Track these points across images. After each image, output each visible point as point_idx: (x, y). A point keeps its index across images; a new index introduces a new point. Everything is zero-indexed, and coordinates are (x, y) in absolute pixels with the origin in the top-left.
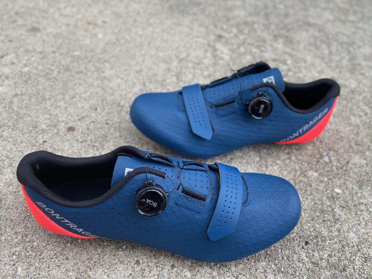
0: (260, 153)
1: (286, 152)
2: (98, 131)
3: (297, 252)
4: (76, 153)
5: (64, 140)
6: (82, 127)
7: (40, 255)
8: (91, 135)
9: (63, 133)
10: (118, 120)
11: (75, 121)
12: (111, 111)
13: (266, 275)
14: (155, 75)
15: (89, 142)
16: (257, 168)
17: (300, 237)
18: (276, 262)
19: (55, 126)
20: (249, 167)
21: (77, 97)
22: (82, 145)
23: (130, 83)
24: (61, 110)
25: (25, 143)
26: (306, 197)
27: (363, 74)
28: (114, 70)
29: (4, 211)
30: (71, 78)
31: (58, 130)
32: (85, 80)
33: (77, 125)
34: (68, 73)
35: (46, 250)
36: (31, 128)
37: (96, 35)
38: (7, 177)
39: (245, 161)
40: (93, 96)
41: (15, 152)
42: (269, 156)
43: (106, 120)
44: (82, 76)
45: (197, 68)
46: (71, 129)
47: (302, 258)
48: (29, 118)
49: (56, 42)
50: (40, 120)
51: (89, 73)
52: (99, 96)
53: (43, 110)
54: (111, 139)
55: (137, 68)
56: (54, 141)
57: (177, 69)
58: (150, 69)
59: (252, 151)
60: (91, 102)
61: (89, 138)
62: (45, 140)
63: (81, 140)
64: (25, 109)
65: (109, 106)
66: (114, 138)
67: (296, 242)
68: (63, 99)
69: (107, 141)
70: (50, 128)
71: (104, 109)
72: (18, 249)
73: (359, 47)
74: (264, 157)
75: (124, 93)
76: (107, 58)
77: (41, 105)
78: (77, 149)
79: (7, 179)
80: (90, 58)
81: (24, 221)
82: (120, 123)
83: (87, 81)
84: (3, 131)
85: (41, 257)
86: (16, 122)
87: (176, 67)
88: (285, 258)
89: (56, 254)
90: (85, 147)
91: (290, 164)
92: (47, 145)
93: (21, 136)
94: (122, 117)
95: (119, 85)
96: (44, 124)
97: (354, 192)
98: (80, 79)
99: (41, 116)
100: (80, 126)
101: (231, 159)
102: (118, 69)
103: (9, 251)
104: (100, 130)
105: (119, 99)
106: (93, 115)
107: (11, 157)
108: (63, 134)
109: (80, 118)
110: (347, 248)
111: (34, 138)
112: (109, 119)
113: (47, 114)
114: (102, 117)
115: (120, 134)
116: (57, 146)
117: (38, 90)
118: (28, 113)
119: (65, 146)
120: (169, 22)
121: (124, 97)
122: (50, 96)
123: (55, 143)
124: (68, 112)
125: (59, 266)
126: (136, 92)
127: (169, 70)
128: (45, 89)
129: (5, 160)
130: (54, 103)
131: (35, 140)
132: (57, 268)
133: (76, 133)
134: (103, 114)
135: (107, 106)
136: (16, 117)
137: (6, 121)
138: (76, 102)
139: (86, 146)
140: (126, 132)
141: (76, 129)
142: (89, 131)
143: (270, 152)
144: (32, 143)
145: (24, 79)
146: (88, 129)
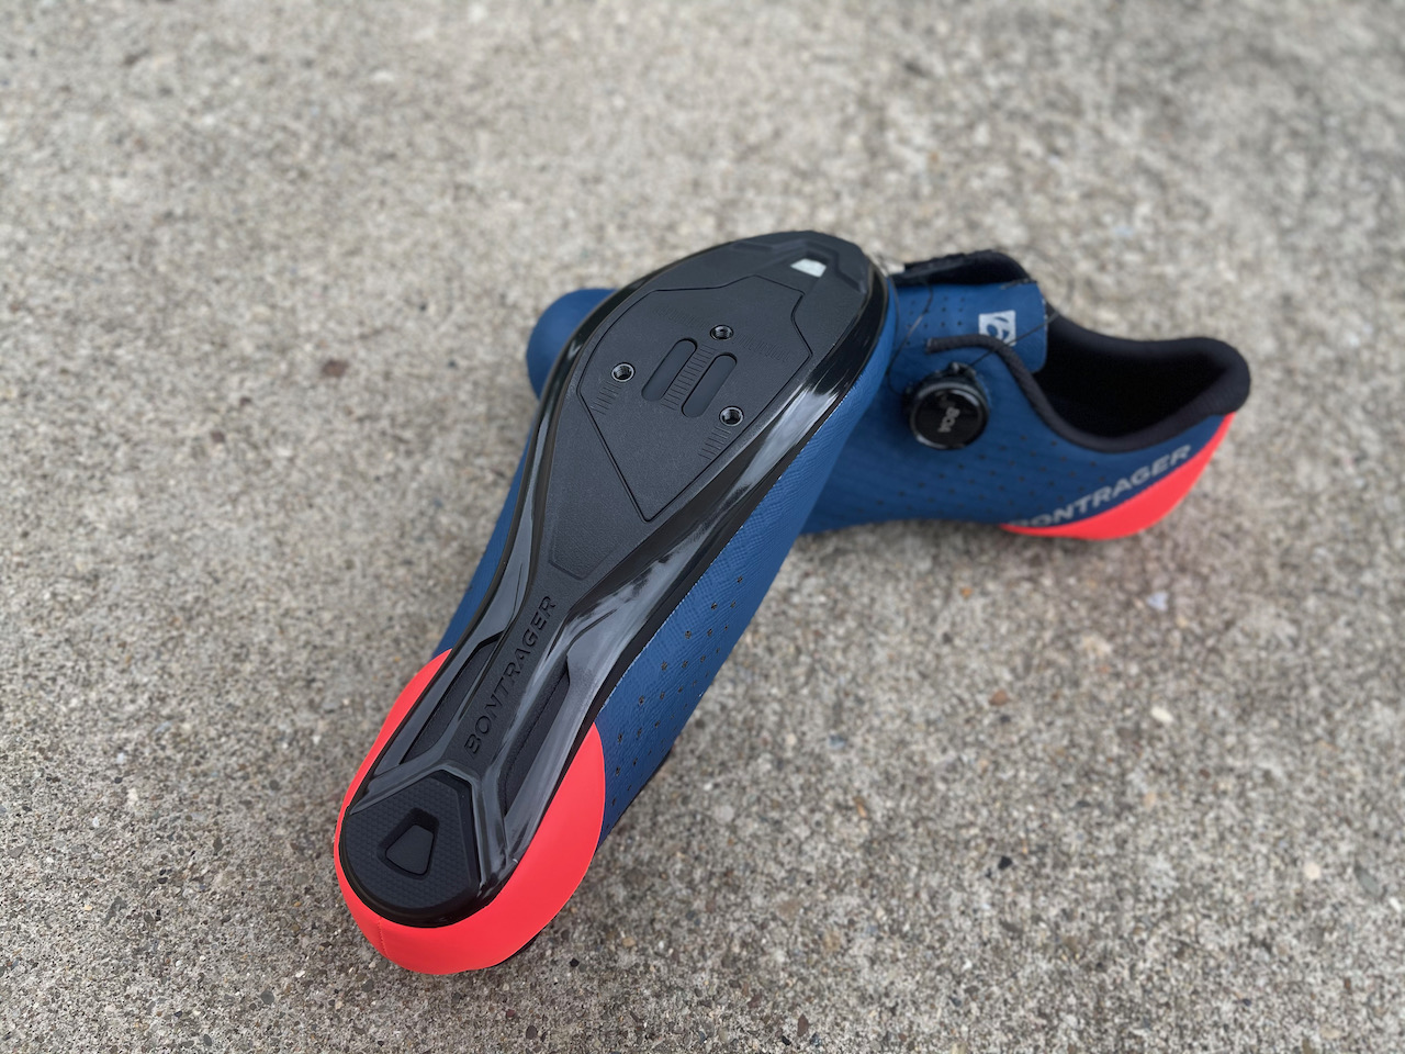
0: (937, 546)
1: (1028, 554)
2: (420, 387)
3: (966, 884)
4: (339, 455)
5: (307, 403)
6: (369, 366)
7: (198, 763)
8: (393, 400)
9: (307, 378)
10: (489, 359)
11: (348, 341)
12: (472, 319)
13: (851, 934)
14: (645, 201)
15: (384, 424)
16: (916, 595)
17: (990, 841)
18: (894, 902)
19: (283, 350)
20: (889, 588)
21: (368, 251)
22: (361, 429)
23: (554, 221)
24: (309, 293)
25: (186, 396)
26: (1048, 719)
28: (505, 163)
29: (103, 611)
30: (354, 176)
31: (292, 365)
32: (400, 191)
33: (354, 355)
34: (346, 154)
35: (216, 752)
36: (207, 347)
37: (462, 7)
38: (119, 503)
39: (879, 566)
40: (421, 256)
41: (150, 422)
42: (966, 559)
43: (451, 351)
44: (391, 171)
45: (799, 193)
46: (333, 369)
47: (975, 905)
48: (204, 310)
49: (320, 22)
50: (239, 323)
51: (419, 164)
52: (441, 260)
53: (252, 284)
54: (456, 422)
55: (586, 165)
56: (275, 404)
57: (725, 187)
58: (632, 173)
59: (915, 534)
60: (410, 276)
61: (387, 409)
62: (246, 393)
63: (359, 412)
64: (194, 274)
65: (469, 301)
66: (467, 421)
67: (974, 854)
68: (320, 252)
69: (443, 429)
70: (267, 354)
71: (450, 309)
72: (135, 735)
74: (948, 562)
75: (526, 257)
76: (486, 111)
77: (247, 267)
78: (345, 443)
79: (119, 511)
80: (428, 105)
81: (159, 654)
82: (496, 368)
83: (409, 194)
84: (118, 345)
85: (198, 769)
86: (159, 317)
87: (724, 177)
88: (924, 896)
89: (243, 767)
90: (370, 437)
91: (1028, 598)
92: (251, 416)
93: (172, 368)
94: (505, 346)
95: (514, 226)
96: (251, 336)
97: (1217, 726)
98: (384, 182)
99: (242, 309)
100: (363, 361)
101: (838, 552)
102: (520, 160)
103: (107, 736)
104: (426, 385)
105: (505, 276)
106: (411, 325)
107: (136, 438)
108: (306, 384)
109: (366, 330)
110: (1129, 901)
111: (213, 382)
112: (461, 349)
113: (264, 302)
114: (439, 340)
115: (490, 409)
116: (284, 422)
117: (241, 207)
118: (201, 288)
119: (308, 425)
121: (522, 271)
122: (279, 235)
123: (277, 410)
124: (331, 305)
125: (248, 804)
126: (567, 259)
127: (696, 185)
128: (263, 207)
129: (116, 448)
130: (290, 264)
131: (215, 389)
132: (242, 807)
133: (348, 385)
134: (443, 328)
135: (462, 298)
136: (161, 300)
137: (130, 309)
138: (360, 269)
139: (375, 436)
140: (510, 405)
141: (350, 371)
142: (390, 385)
143: (974, 547)
144: (205, 399)
145: (200, 157)
146: (387, 376)
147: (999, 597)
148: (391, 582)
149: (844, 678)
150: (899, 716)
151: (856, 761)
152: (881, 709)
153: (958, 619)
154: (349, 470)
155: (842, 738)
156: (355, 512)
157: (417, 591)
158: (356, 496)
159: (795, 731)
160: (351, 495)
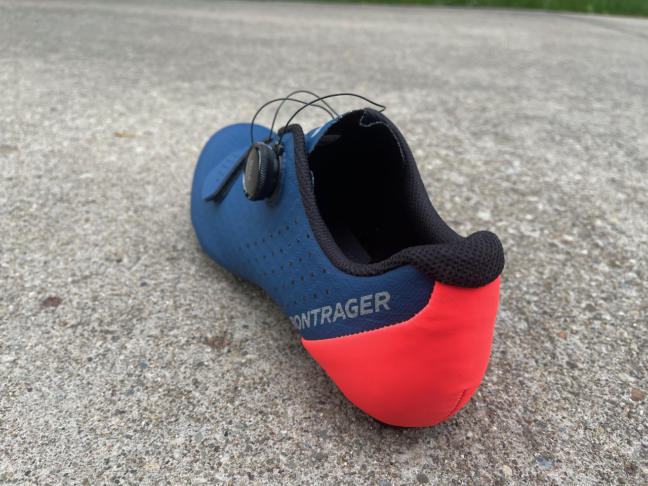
2: (121, 300)
4: (55, 351)
5: (29, 325)
6: (80, 296)
8: (100, 311)
9: (31, 310)
10: (170, 277)
11: (65, 286)
12: (154, 260)
15: (96, 325)
16: (530, 344)
19: (12, 299)
20: (509, 343)
21: (77, 241)
22: (74, 332)
24: (34, 267)
28: (165, 194)
31: (18, 305)
32: (98, 214)
33: (68, 292)
34: (62, 205)
37: (131, 149)
40: (115, 238)
42: (547, 317)
43: (141, 278)
44: (93, 207)
46: (54, 301)
51: (110, 202)
52: (129, 237)
54: (151, 313)
60: (108, 248)
61: (96, 316)
63: (73, 322)
65: (151, 253)
66: (159, 312)
68: (43, 247)
69: (140, 320)
71: (138, 259)
76: (151, 178)
78: (61, 343)
80: (114, 181)
82: (176, 281)
83: (104, 214)
90: (82, 335)
91: (604, 329)
94: (180, 269)
98: (88, 212)
100: (75, 294)
104: (125, 298)
105: (174, 239)
106: (111, 270)
108: (29, 314)
109: (77, 278)
112: (149, 276)
114: (133, 274)
115: (175, 302)
119: (30, 337)
122: (13, 244)
124: (50, 270)
130: (21, 256)
133: (63, 308)
134: (135, 268)
135: (146, 252)
138: (72, 250)
139: (86, 334)
140: (190, 297)
141: (65, 300)
142: (97, 303)
146: (95, 299)
147: (586, 332)
148: (106, 431)
149: (518, 410)
150: (579, 427)
151: (571, 472)
152: (562, 425)
153: (570, 352)
154: (64, 359)
155: (546, 457)
156: (70, 387)
157: (131, 433)
158: (71, 375)
159: (506, 463)
160: (66, 375)
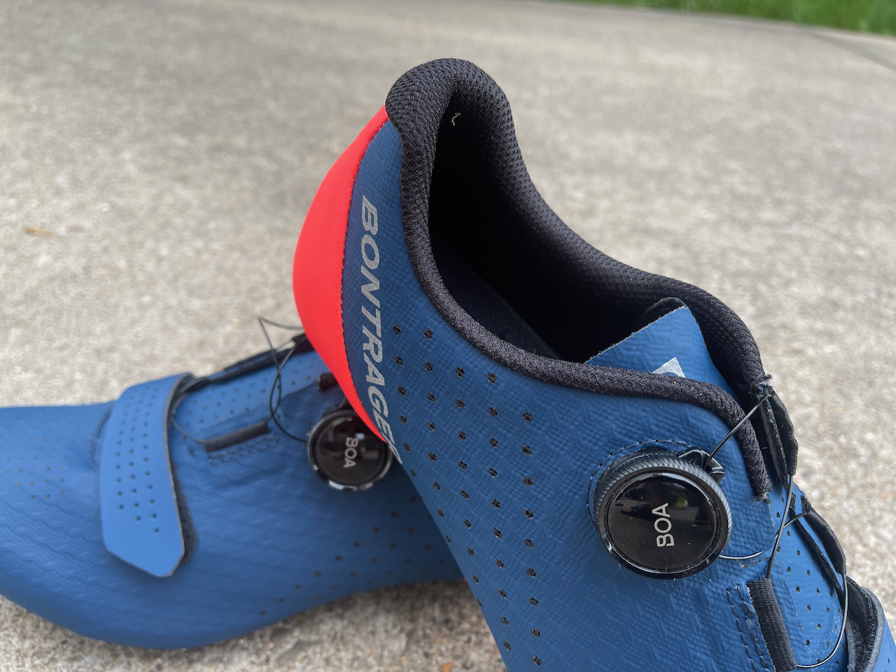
23: (59, 382)
27: (797, 352)
55: (104, 341)
73: (788, 283)
74: (425, 636)
101: (300, 646)
102: (43, 344)
120: (260, 228)
143: (453, 615)
